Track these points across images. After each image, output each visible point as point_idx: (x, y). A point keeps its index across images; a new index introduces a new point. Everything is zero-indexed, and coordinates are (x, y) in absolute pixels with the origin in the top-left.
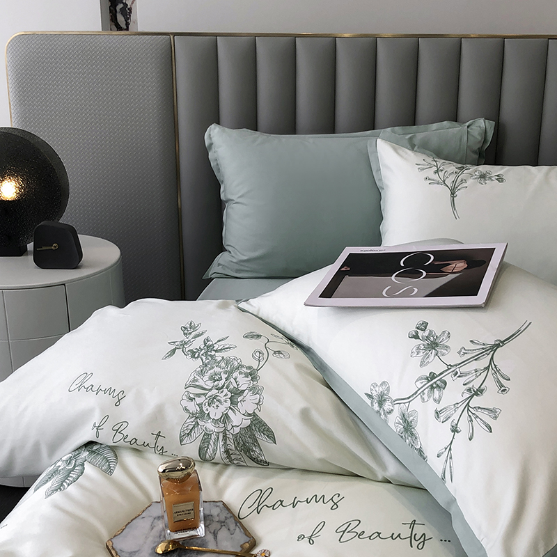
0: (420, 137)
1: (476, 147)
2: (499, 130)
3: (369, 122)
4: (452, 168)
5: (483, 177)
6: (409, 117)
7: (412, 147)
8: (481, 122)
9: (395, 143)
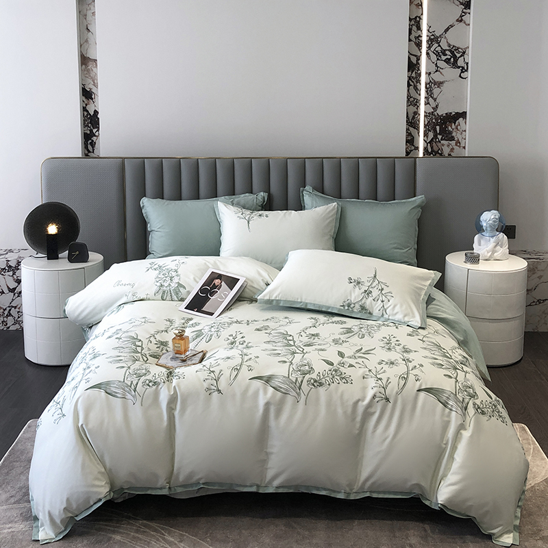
0: (236, 200)
1: (260, 204)
2: (270, 196)
3: (214, 194)
4: (248, 212)
5: (260, 215)
6: (232, 192)
7: (233, 205)
8: (262, 193)
9: (225, 203)
